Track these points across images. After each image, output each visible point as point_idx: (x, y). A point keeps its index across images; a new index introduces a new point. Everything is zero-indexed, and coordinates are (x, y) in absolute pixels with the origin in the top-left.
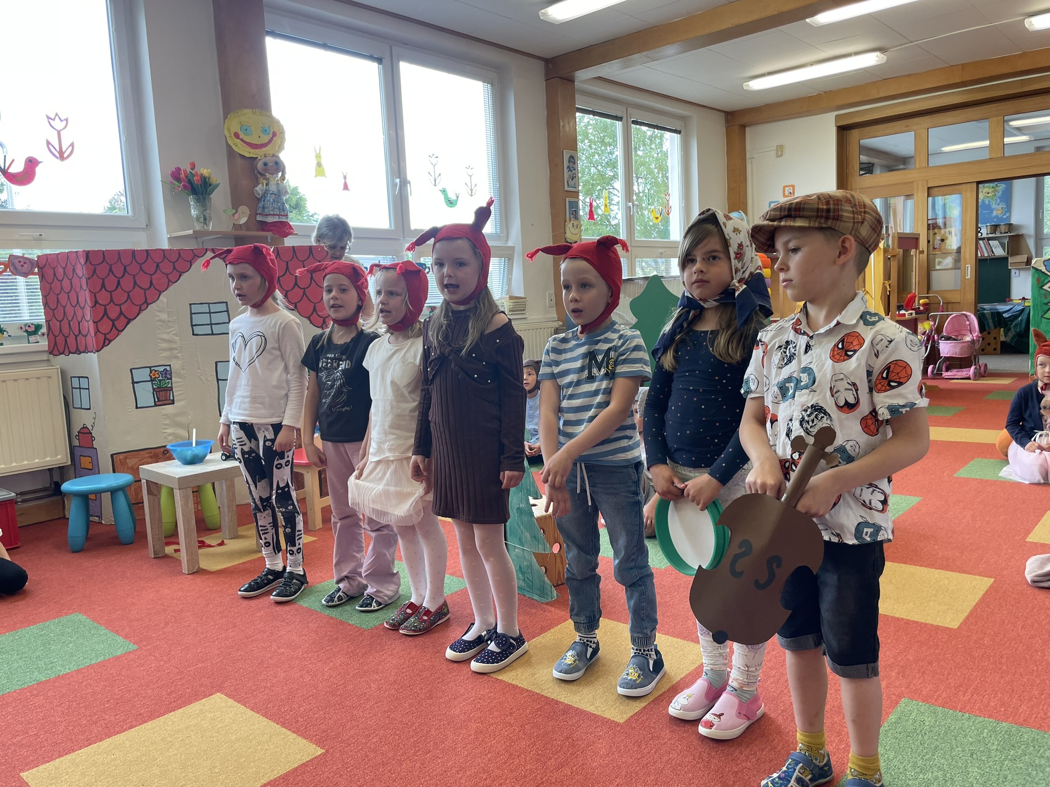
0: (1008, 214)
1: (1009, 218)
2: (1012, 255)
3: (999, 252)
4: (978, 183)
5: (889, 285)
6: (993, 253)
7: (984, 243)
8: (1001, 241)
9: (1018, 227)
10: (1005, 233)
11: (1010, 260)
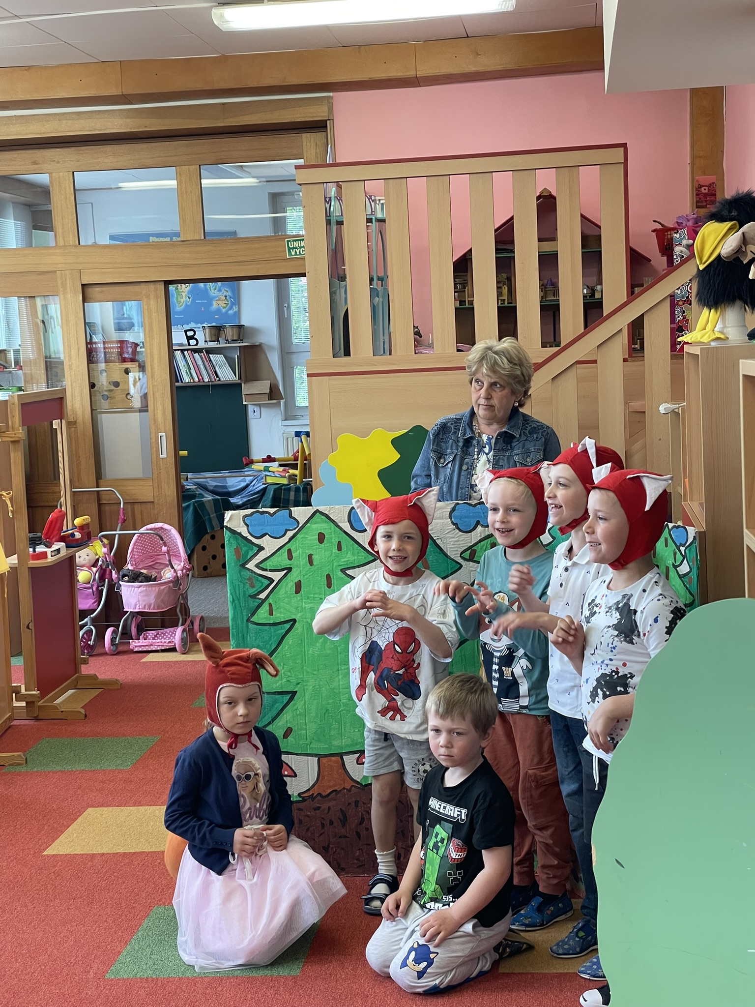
0: (235, 309)
1: (238, 314)
2: (246, 381)
3: (227, 375)
4: (167, 283)
5: (11, 499)
6: (217, 376)
7: (201, 357)
8: (229, 355)
9: (254, 331)
10: (234, 341)
11: (246, 389)
